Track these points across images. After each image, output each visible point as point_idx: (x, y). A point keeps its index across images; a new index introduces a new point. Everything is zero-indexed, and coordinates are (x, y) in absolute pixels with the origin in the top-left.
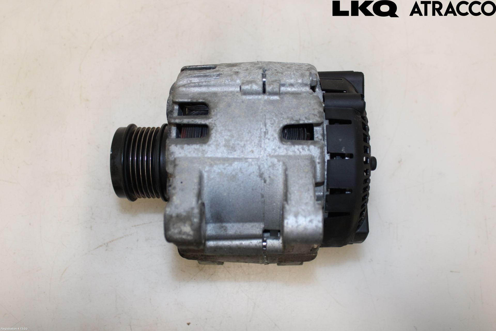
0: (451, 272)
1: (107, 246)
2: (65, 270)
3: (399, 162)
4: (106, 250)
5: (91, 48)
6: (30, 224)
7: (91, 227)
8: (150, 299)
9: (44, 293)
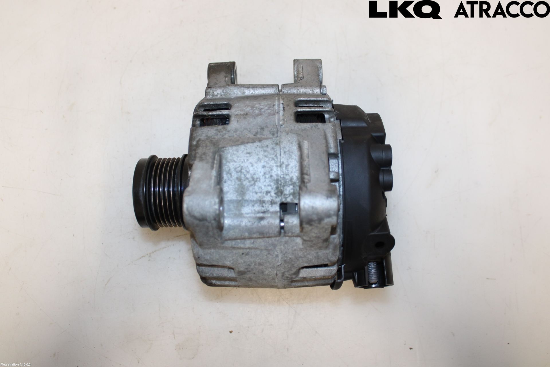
0: (488, 279)
1: (149, 256)
2: (109, 280)
3: (436, 172)
4: (149, 260)
5: (131, 61)
6: (74, 235)
7: (134, 238)
8: (193, 308)
9: (89, 302)
